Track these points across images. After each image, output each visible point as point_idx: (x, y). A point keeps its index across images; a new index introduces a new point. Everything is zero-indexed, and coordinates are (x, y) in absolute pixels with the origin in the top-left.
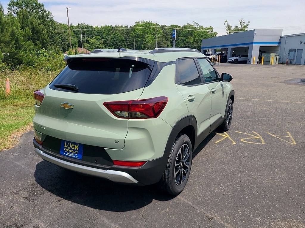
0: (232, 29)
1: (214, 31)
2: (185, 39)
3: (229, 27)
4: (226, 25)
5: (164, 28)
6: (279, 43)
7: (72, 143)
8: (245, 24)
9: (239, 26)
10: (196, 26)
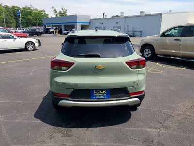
0: (58, 12)
1: (46, 13)
2: (25, 17)
3: (55, 11)
4: (53, 9)
5: (6, 7)
6: (90, 23)
7: (101, 89)
8: (65, 10)
9: (62, 11)
10: (32, 8)
